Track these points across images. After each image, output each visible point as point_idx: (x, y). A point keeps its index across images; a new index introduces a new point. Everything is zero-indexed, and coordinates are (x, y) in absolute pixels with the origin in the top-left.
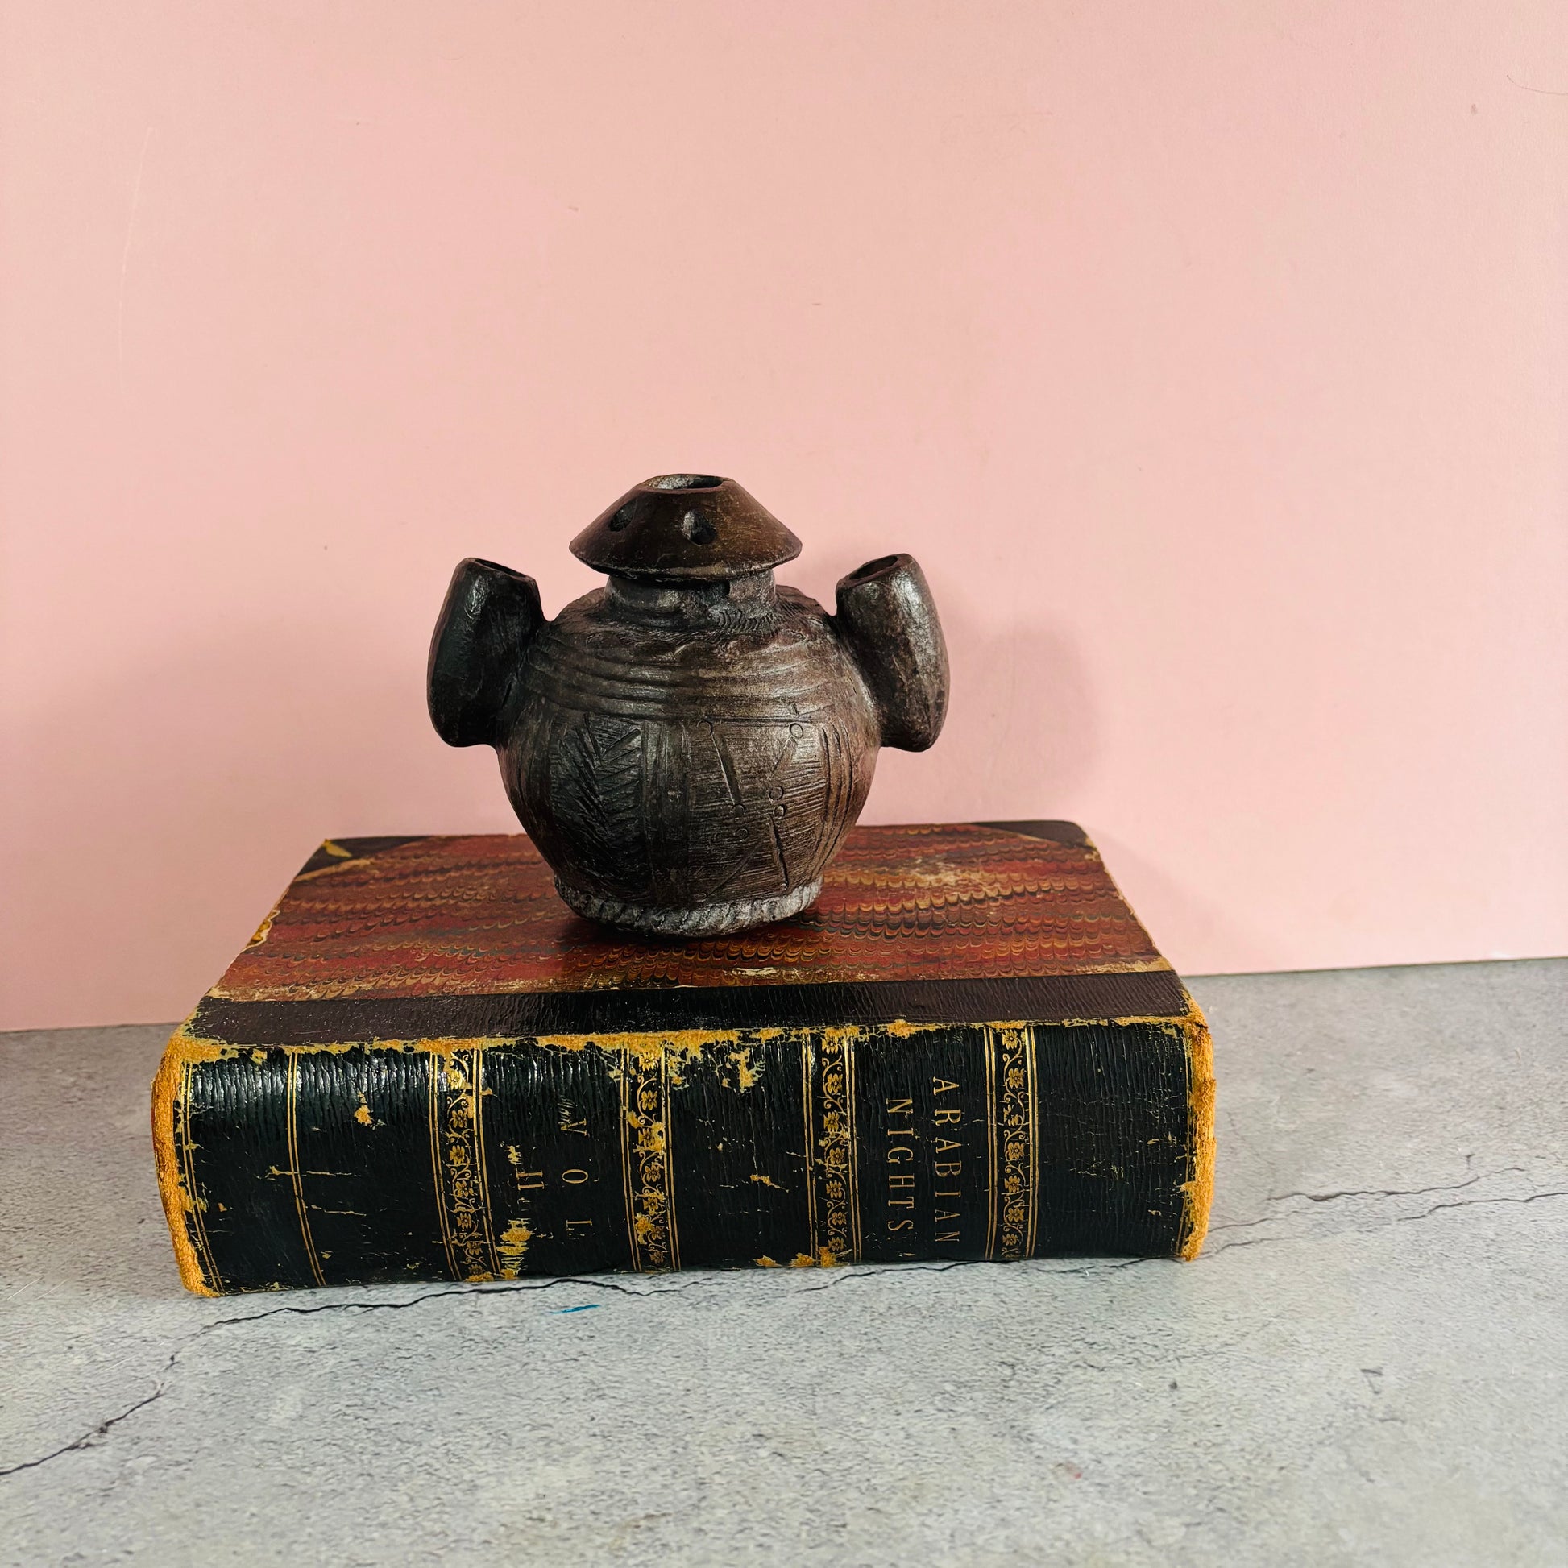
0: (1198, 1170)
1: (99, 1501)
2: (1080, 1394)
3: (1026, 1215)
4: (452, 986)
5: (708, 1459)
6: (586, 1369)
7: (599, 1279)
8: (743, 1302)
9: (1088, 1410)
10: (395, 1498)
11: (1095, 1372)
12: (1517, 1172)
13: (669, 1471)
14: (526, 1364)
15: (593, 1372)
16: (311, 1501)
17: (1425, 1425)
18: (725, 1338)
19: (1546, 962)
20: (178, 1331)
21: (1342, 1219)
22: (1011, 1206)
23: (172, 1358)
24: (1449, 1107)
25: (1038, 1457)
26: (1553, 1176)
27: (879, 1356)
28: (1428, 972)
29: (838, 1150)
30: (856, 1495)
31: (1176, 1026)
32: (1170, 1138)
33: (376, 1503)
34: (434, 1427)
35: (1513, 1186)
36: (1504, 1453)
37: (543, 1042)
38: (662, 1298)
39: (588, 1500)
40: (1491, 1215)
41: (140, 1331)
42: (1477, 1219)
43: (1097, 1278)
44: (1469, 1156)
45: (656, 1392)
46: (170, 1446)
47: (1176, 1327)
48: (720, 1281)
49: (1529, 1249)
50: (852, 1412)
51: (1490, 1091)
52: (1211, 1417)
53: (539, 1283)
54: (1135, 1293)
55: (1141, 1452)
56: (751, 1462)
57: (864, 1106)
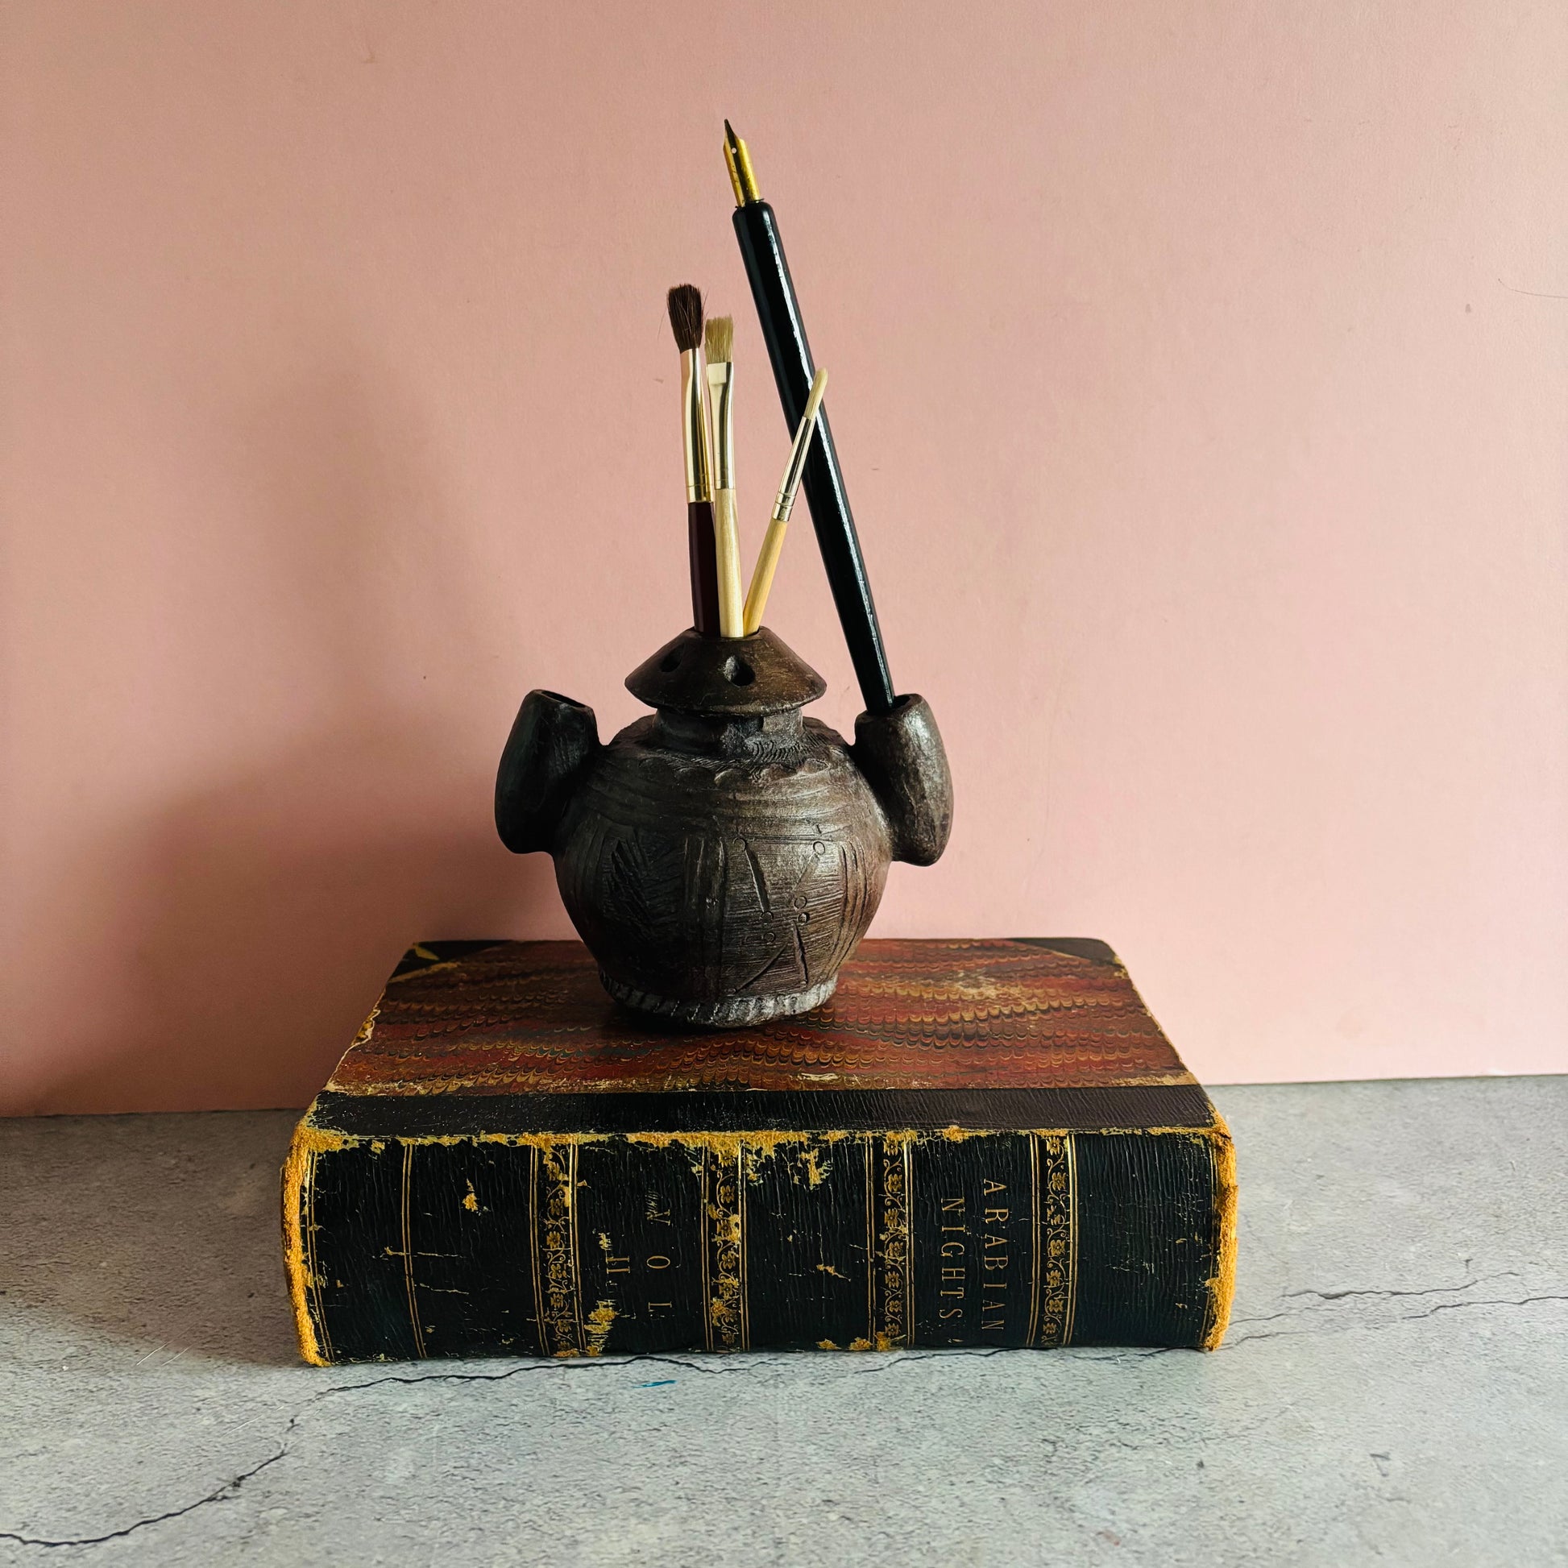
0: (1221, 1266)
1: (239, 1547)
2: (1116, 1470)
3: (1065, 1306)
4: (545, 1085)
5: (783, 1521)
6: (669, 1438)
7: (674, 1358)
8: (806, 1381)
9: (1124, 1485)
10: (505, 1550)
11: (1128, 1450)
12: (1512, 1277)
13: (749, 1531)
14: (614, 1433)
15: (674, 1441)
16: (431, 1552)
17: (1428, 1505)
18: (792, 1413)
19: (1540, 1079)
20: (295, 1396)
21: (1351, 1316)
22: (1052, 1298)
23: (292, 1421)
24: (1449, 1215)
25: (1080, 1526)
26: (1545, 1282)
27: (933, 1432)
28: (1429, 1086)
29: (896, 1244)
30: (919, 1555)
31: (1203, 1136)
32: (1196, 1237)
33: (489, 1553)
34: (535, 1488)
35: (1508, 1289)
36: (1499, 1531)
37: (632, 1138)
38: (733, 1376)
39: (679, 1556)
40: (1488, 1316)
41: (260, 1396)
42: (1474, 1319)
43: (1128, 1365)
44: (1467, 1261)
45: (733, 1460)
46: (298, 1500)
47: (1201, 1411)
48: (785, 1361)
49: (1524, 1348)
50: (911, 1481)
51: (1487, 1200)
52: (1235, 1494)
53: (620, 1360)
54: (1163, 1379)
55: (1173, 1524)
56: (823, 1525)
57: (921, 1205)
